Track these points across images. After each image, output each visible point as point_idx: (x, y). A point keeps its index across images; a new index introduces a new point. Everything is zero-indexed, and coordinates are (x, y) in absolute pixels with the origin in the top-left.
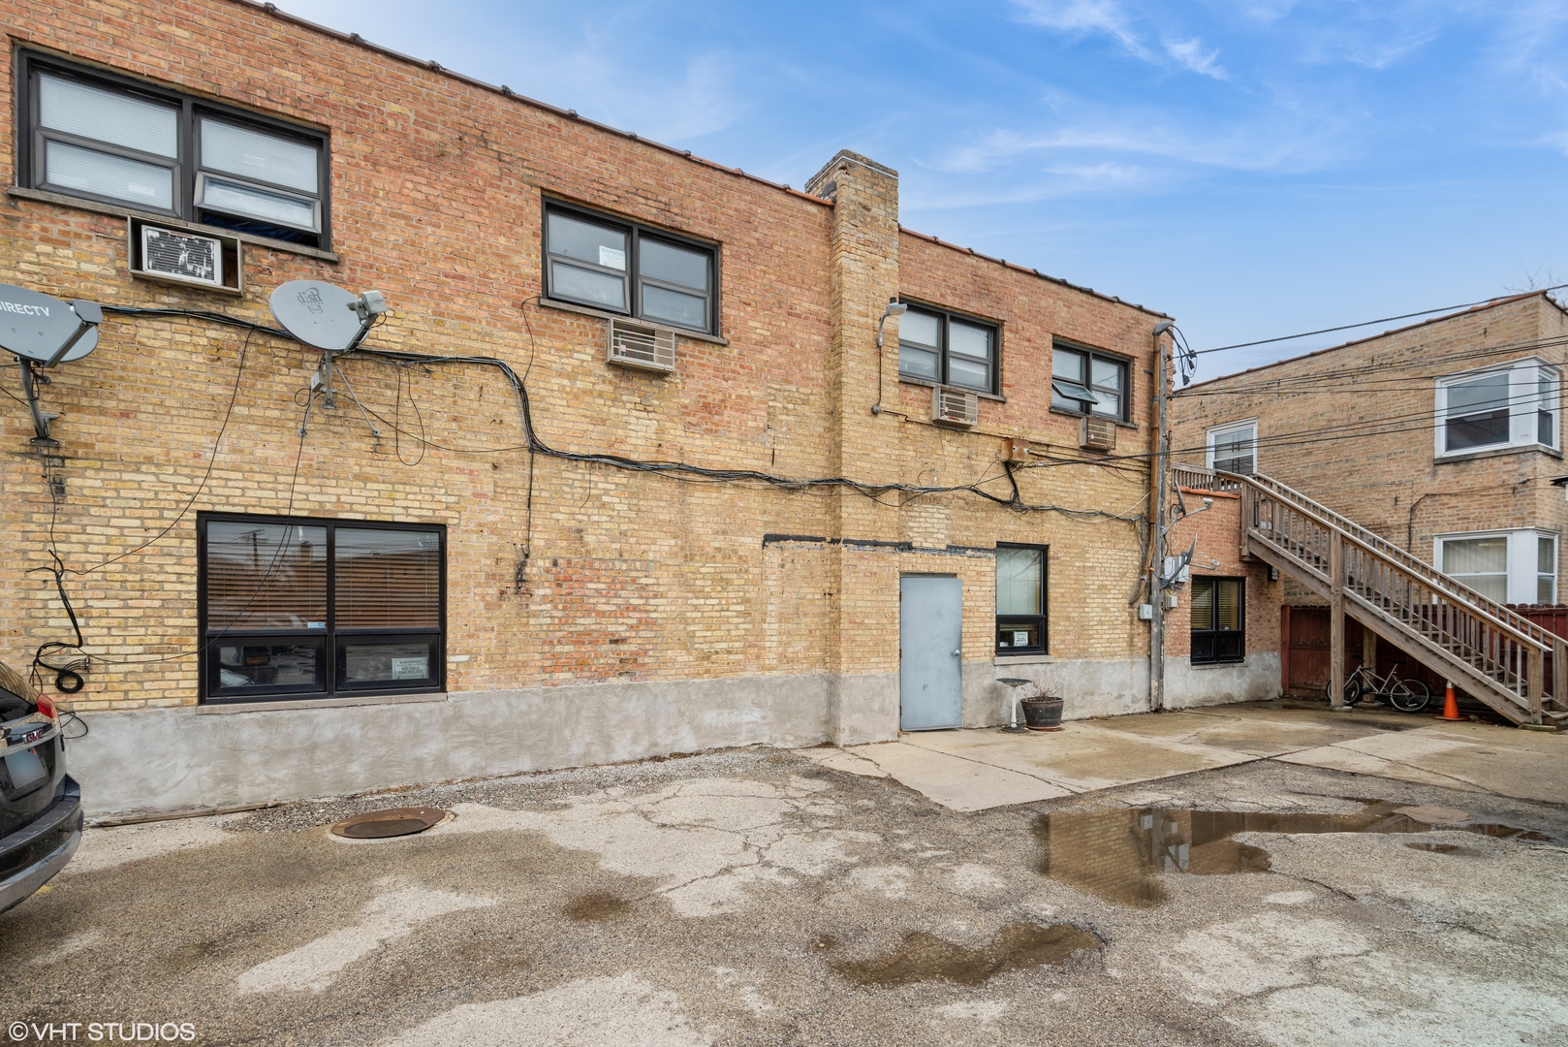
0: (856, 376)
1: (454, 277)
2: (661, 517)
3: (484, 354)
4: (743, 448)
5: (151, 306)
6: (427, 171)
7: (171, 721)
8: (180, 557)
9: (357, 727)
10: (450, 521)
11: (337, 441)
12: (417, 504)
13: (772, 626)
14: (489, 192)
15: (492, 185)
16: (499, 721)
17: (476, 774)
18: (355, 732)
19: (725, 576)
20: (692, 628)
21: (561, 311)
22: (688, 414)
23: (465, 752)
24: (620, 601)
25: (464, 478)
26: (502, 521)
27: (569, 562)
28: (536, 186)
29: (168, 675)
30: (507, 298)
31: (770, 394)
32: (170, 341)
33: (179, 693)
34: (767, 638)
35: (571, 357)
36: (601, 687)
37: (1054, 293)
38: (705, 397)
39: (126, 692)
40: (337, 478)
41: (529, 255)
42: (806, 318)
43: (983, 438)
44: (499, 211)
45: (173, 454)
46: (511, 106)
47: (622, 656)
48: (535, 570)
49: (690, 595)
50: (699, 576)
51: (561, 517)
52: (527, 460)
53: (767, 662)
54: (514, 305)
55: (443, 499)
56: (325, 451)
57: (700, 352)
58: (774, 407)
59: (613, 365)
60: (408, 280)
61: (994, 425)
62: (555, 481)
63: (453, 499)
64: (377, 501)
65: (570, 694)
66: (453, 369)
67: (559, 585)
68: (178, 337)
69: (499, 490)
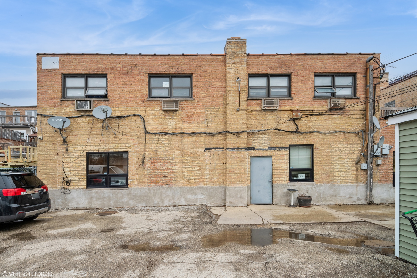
0: (232, 101)
1: (130, 98)
2: (176, 146)
3: (136, 113)
4: (199, 126)
5: (80, 115)
6: (125, 77)
7: (82, 191)
8: (83, 161)
9: (112, 194)
10: (129, 151)
11: (108, 136)
12: (123, 148)
13: (207, 173)
14: (137, 77)
15: (137, 76)
16: (138, 194)
17: (134, 206)
18: (111, 195)
19: (193, 160)
20: (184, 173)
21: (152, 100)
22: (183, 119)
23: (132, 201)
24: (166, 167)
25: (132, 141)
26: (139, 150)
27: (154, 158)
28: (147, 73)
29: (82, 183)
30: (140, 100)
31: (206, 110)
32: (82, 121)
33: (83, 186)
34: (206, 176)
35: (154, 110)
36: (161, 188)
37: (315, 58)
38: (188, 114)
39: (76, 186)
40: (108, 144)
41: (145, 89)
42: (218, 88)
43: (283, 112)
44: (139, 81)
45: (83, 142)
46: (141, 57)
47: (166, 180)
48: (146, 160)
49: (184, 165)
50: (186, 160)
51: (152, 148)
52: (145, 136)
53: (206, 182)
54: (142, 101)
55: (128, 146)
56: (106, 138)
57: (186, 103)
58: (208, 114)
59: (164, 111)
60: (121, 101)
61: (288, 107)
62: (151, 140)
63: (129, 146)
64: (115, 148)
65: (154, 189)
66: (130, 118)
67: (152, 164)
68: (84, 120)
69: (139, 143)
